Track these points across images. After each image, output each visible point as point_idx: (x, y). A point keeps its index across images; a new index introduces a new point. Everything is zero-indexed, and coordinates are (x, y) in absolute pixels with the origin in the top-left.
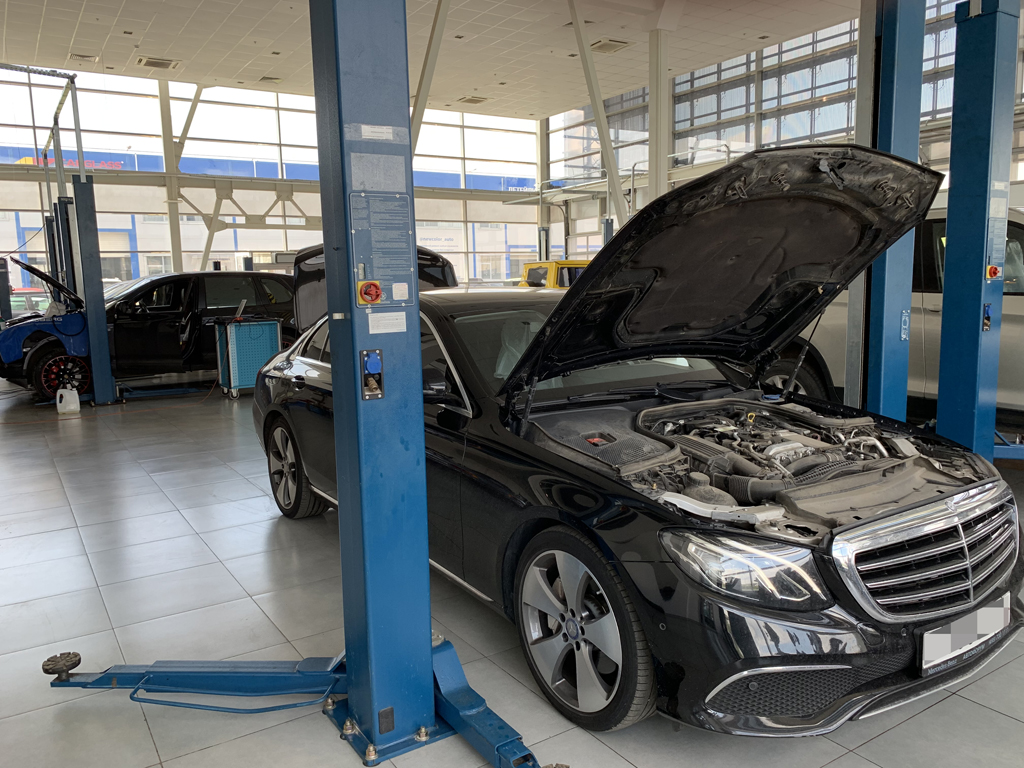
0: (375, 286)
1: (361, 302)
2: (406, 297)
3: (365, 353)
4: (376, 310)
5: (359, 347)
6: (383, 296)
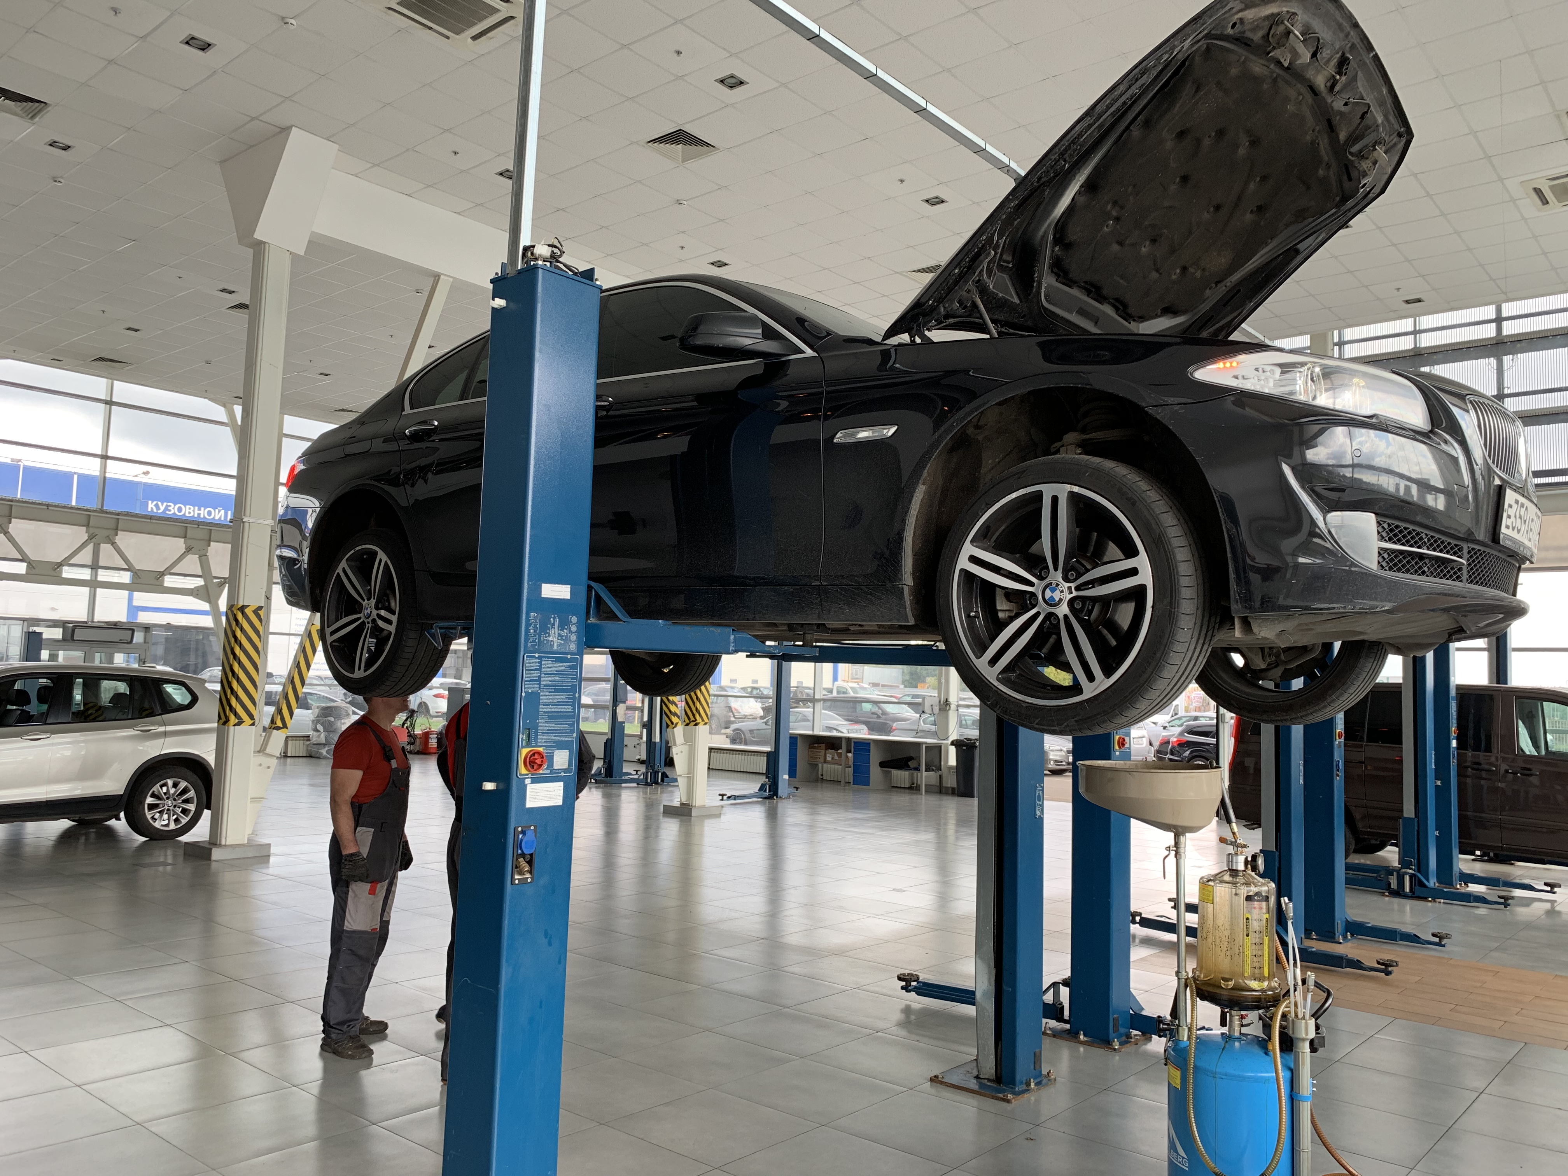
0: (539, 753)
1: (523, 770)
2: (566, 766)
3: (520, 829)
4: (534, 781)
5: (513, 823)
6: (545, 766)
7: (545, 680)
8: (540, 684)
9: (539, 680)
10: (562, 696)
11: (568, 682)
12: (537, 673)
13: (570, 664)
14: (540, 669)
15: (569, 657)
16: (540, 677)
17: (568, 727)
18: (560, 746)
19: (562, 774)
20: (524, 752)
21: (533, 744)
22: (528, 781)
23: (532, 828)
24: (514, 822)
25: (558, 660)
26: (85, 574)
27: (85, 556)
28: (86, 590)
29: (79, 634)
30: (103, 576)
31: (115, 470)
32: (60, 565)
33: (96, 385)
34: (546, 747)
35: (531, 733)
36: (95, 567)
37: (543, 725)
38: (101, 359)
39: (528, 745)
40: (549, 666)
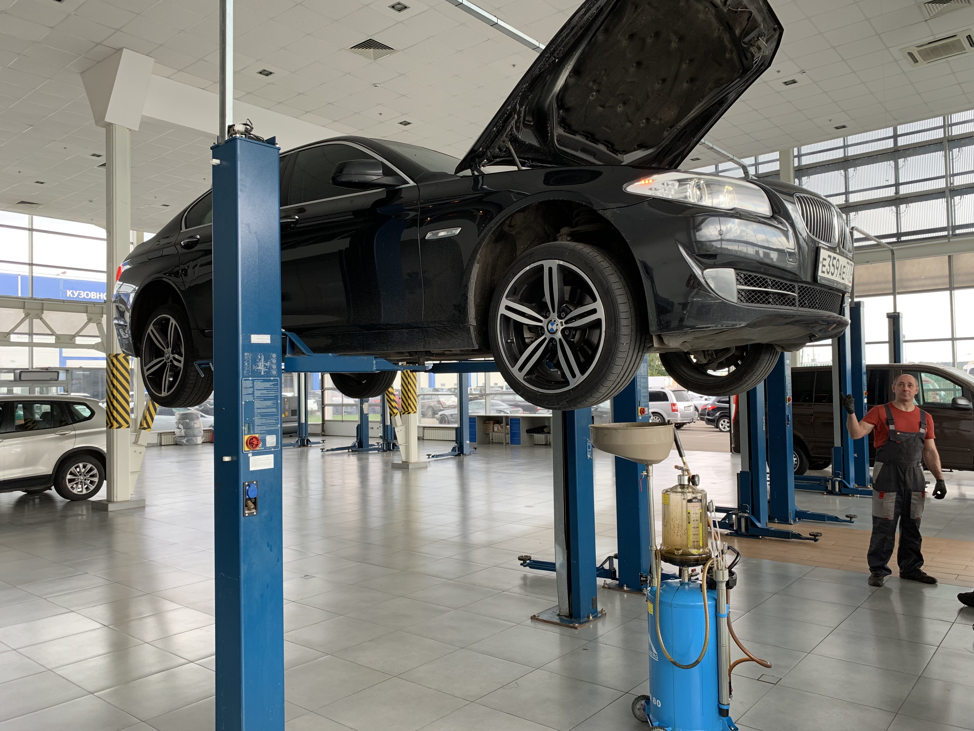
0: (256, 438)
1: (246, 449)
2: (274, 445)
3: (247, 484)
4: (254, 455)
5: (242, 481)
6: (260, 445)
7: (257, 393)
8: (254, 396)
9: (253, 394)
10: (269, 403)
11: (272, 394)
12: (251, 390)
13: (274, 383)
14: (253, 387)
15: (272, 378)
16: (253, 391)
17: (274, 421)
18: (270, 433)
19: (273, 449)
20: (246, 437)
21: (252, 432)
22: (250, 455)
23: (255, 482)
24: (243, 479)
25: (265, 381)
26: (25, 339)
27: (24, 327)
28: (27, 349)
29: (24, 377)
30: (37, 339)
31: (38, 272)
32: (9, 334)
33: (22, 219)
34: (261, 434)
35: (251, 425)
36: (31, 334)
37: (257, 420)
38: (22, 202)
39: (249, 433)
40: (259, 385)
